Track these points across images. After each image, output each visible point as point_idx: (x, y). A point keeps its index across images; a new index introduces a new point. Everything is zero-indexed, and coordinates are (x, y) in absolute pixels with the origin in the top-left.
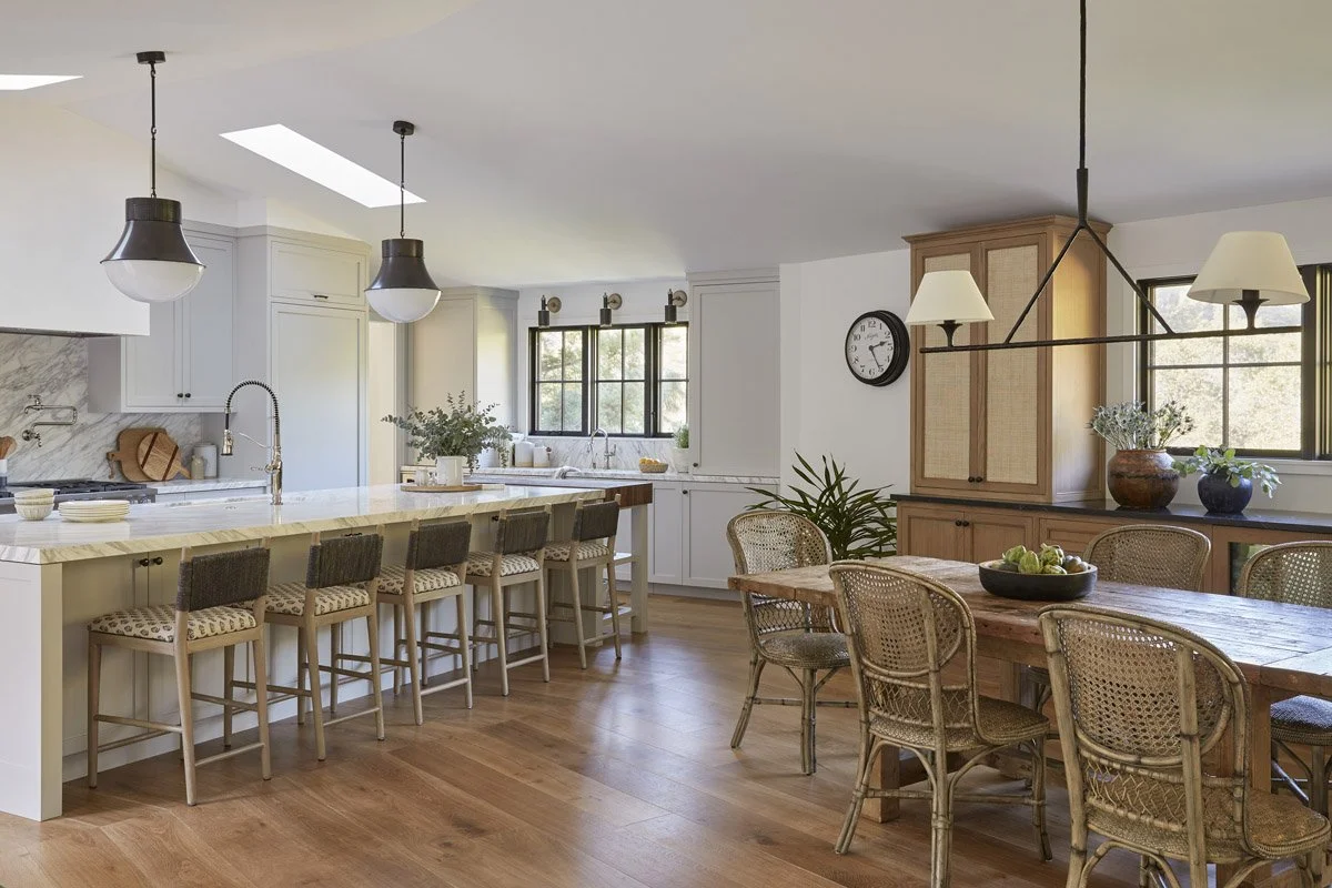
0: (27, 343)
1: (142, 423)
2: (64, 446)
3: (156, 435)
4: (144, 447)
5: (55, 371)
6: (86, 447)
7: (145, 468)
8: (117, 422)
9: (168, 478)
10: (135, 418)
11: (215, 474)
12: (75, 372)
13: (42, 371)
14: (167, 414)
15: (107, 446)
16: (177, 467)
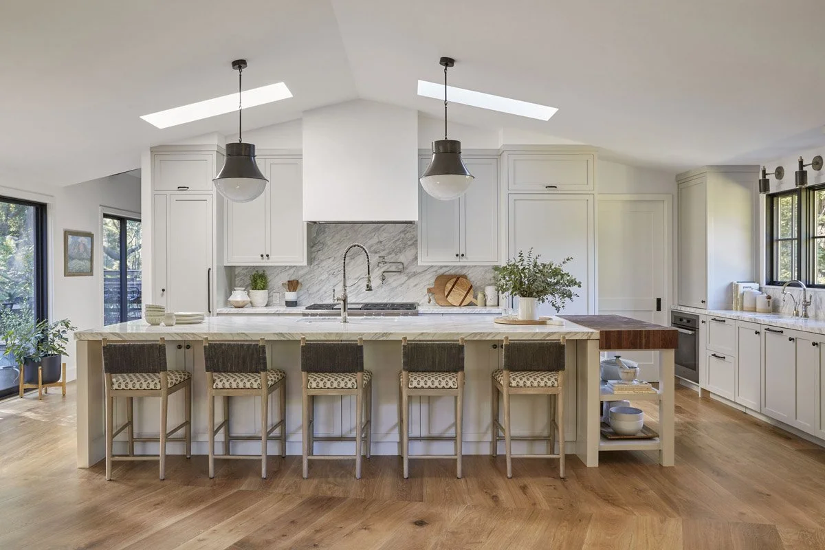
0: (382, 228)
1: (453, 272)
2: (403, 284)
3: (458, 278)
4: (449, 286)
5: (398, 243)
6: (416, 285)
7: (448, 297)
8: (436, 272)
9: (463, 304)
10: (448, 269)
11: (496, 304)
12: (410, 243)
13: (390, 243)
14: (470, 267)
15: (429, 285)
16: (470, 298)
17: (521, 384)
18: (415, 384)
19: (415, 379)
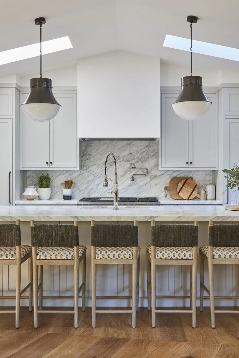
0: (132, 144)
1: (182, 175)
2: (147, 184)
3: (187, 180)
4: (180, 185)
5: (144, 154)
6: (157, 184)
7: (180, 193)
8: (171, 175)
9: (190, 198)
10: (179, 173)
11: (214, 198)
12: (152, 154)
13: (138, 154)
14: (195, 171)
15: (166, 184)
16: (195, 194)
17: (222, 257)
18: (160, 256)
19: (161, 252)
